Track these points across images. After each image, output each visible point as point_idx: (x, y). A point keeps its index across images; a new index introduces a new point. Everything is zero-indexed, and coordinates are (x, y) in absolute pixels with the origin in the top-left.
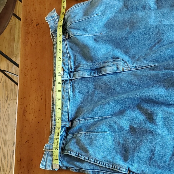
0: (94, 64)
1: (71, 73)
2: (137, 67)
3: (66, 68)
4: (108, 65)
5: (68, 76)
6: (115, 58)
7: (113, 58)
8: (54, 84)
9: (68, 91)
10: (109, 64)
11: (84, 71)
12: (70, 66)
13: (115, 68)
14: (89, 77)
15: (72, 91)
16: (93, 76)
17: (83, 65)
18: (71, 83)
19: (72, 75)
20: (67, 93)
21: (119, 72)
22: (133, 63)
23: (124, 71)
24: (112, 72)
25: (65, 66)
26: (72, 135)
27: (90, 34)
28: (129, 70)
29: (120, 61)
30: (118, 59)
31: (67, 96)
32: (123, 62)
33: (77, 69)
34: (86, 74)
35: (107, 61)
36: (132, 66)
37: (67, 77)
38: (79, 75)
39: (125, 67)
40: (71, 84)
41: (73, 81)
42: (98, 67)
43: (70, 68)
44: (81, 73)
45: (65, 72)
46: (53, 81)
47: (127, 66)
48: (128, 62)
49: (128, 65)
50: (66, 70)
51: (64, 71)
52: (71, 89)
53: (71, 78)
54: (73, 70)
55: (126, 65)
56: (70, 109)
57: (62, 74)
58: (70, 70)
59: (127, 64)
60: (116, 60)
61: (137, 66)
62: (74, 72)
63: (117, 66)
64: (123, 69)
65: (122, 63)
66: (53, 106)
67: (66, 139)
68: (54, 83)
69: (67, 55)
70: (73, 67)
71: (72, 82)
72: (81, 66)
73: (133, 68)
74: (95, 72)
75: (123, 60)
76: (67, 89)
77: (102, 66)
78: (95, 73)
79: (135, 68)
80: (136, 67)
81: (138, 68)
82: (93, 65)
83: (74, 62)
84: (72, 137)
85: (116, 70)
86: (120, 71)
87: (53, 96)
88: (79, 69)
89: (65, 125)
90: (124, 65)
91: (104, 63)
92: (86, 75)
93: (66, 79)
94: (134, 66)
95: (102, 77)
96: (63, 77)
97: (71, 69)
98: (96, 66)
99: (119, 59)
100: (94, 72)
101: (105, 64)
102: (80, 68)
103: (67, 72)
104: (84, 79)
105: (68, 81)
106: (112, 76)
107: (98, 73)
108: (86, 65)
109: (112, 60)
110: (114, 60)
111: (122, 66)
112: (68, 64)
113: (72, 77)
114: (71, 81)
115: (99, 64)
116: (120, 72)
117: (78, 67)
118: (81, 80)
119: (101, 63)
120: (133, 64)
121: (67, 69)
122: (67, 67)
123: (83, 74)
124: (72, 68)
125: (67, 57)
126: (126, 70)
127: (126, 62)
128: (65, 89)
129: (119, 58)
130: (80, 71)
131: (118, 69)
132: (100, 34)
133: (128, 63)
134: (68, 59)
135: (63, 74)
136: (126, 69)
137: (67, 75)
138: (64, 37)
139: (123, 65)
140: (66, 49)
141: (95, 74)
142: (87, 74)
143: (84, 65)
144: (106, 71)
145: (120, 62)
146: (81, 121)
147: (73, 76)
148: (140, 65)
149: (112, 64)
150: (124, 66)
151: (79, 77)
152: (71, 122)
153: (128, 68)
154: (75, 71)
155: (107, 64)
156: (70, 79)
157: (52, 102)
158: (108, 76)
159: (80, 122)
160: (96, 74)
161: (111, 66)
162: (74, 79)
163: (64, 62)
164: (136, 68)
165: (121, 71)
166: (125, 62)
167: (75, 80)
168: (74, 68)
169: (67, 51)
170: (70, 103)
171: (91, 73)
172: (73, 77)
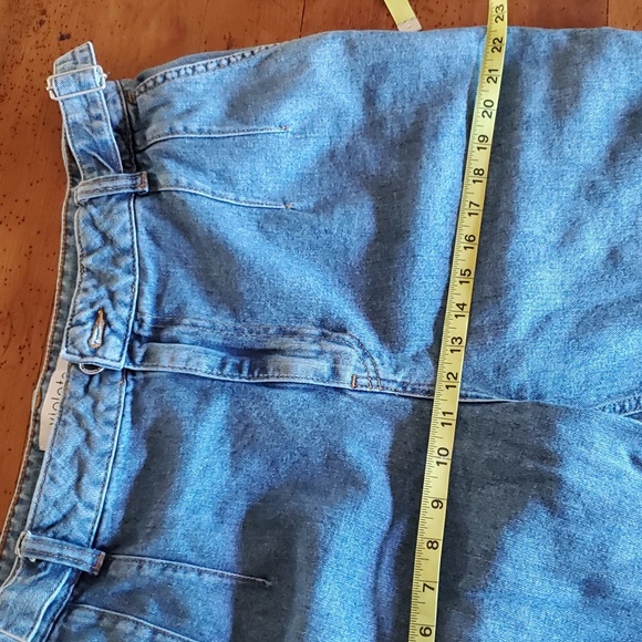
0: (239, 326)
1: (137, 344)
2: (409, 389)
3: (118, 317)
4: (300, 350)
5: (121, 356)
6: (332, 328)
7: (322, 321)
8: (51, 364)
9: (112, 416)
10: (304, 345)
11: (197, 348)
12: (137, 310)
13: (324, 366)
14: (213, 380)
15: (130, 419)
16: (228, 378)
17: (194, 321)
18: (131, 383)
19: (140, 353)
20: (108, 423)
21: (336, 389)
22: (397, 367)
23: (359, 388)
24: (311, 382)
25: (114, 307)
26: (93, 614)
27: (242, 198)
28: (377, 391)
29: (350, 346)
30: (341, 335)
31: (106, 437)
32: (360, 351)
33: (166, 333)
34: (205, 364)
35: (296, 327)
36: (392, 377)
37: (117, 357)
38: (171, 359)
39: (366, 374)
40: (130, 388)
41: (140, 377)
42: (257, 346)
43: (136, 319)
44: (184, 355)
45: (113, 332)
46: (51, 352)
47: (372, 374)
48: (380, 356)
49: (376, 371)
50: (117, 325)
51: (108, 330)
52: (128, 409)
53: (134, 364)
54: (145, 332)
55: (371, 367)
56: (112, 498)
57: (99, 341)
58: (136, 327)
59: (374, 364)
60: (335, 334)
61: (408, 385)
62: (150, 340)
63: (335, 362)
64: (355, 378)
65: (355, 353)
66: (31, 458)
67: (65, 620)
68: (50, 359)
69: (130, 260)
70: (148, 318)
71: (133, 380)
72: (187, 321)
73: (394, 386)
74: (242, 362)
75: (361, 346)
76: (109, 409)
77: (272, 345)
78: (239, 368)
79: (400, 389)
80: (404, 385)
81: (413, 391)
82: (235, 329)
83: (159, 299)
84: (93, 621)
85: (326, 376)
86: (341, 386)
87: (37, 414)
88: (174, 331)
89: (78, 561)
90: (363, 367)
91: (282, 332)
92: (205, 368)
93: (114, 364)
94: (399, 380)
95: (268, 392)
96: (100, 353)
97: (140, 326)
98: (247, 339)
99: (347, 338)
100: (238, 362)
101: (286, 339)
102: (181, 328)
103: (119, 336)
104: (188, 381)
105: (120, 374)
106: (306, 395)
107: (251, 371)
108: (207, 324)
109: (316, 332)
110: (326, 331)
111: (355, 367)
112: (128, 300)
113: (138, 360)
114: (130, 377)
115: (262, 335)
116: (341, 391)
117: (172, 323)
118: (177, 380)
119: (271, 331)
120: (395, 372)
121: (123, 323)
122: (124, 312)
123: (189, 360)
124: (142, 321)
125: (131, 271)
126: (364, 389)
127: (370, 356)
128: (101, 407)
129: (345, 331)
130: (178, 342)
131: (335, 373)
132: (283, 207)
133: (377, 360)
134: (131, 278)
135: (103, 343)
136: (365, 381)
137: (120, 349)
138: (129, 182)
139: (358, 365)
140: (129, 237)
141: (241, 372)
142: (209, 367)
143: (200, 323)
144: (287, 369)
145: (349, 349)
146: (145, 566)
147: (146, 357)
148: (422, 382)
149: (315, 347)
150: (360, 370)
151: (173, 367)
152: (103, 554)
153: (374, 382)
154: (156, 337)
155: (293, 343)
156: (131, 367)
157: (32, 436)
158: (291, 395)
159: (140, 567)
160: (245, 373)
161: (310, 354)
162: (144, 372)
163: (113, 289)
164: (405, 388)
165: (348, 387)
166: (365, 354)
167: (151, 374)
168: (155, 322)
169: (132, 246)
170: (116, 470)
171: (223, 365)
172: (143, 361)
